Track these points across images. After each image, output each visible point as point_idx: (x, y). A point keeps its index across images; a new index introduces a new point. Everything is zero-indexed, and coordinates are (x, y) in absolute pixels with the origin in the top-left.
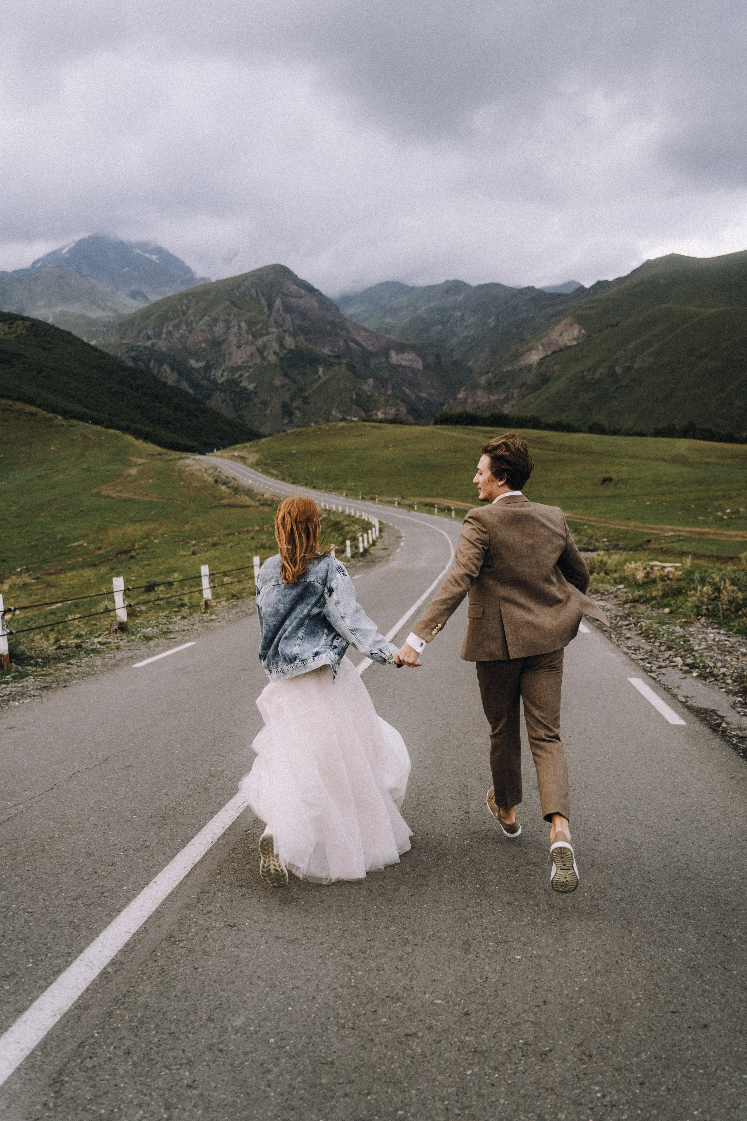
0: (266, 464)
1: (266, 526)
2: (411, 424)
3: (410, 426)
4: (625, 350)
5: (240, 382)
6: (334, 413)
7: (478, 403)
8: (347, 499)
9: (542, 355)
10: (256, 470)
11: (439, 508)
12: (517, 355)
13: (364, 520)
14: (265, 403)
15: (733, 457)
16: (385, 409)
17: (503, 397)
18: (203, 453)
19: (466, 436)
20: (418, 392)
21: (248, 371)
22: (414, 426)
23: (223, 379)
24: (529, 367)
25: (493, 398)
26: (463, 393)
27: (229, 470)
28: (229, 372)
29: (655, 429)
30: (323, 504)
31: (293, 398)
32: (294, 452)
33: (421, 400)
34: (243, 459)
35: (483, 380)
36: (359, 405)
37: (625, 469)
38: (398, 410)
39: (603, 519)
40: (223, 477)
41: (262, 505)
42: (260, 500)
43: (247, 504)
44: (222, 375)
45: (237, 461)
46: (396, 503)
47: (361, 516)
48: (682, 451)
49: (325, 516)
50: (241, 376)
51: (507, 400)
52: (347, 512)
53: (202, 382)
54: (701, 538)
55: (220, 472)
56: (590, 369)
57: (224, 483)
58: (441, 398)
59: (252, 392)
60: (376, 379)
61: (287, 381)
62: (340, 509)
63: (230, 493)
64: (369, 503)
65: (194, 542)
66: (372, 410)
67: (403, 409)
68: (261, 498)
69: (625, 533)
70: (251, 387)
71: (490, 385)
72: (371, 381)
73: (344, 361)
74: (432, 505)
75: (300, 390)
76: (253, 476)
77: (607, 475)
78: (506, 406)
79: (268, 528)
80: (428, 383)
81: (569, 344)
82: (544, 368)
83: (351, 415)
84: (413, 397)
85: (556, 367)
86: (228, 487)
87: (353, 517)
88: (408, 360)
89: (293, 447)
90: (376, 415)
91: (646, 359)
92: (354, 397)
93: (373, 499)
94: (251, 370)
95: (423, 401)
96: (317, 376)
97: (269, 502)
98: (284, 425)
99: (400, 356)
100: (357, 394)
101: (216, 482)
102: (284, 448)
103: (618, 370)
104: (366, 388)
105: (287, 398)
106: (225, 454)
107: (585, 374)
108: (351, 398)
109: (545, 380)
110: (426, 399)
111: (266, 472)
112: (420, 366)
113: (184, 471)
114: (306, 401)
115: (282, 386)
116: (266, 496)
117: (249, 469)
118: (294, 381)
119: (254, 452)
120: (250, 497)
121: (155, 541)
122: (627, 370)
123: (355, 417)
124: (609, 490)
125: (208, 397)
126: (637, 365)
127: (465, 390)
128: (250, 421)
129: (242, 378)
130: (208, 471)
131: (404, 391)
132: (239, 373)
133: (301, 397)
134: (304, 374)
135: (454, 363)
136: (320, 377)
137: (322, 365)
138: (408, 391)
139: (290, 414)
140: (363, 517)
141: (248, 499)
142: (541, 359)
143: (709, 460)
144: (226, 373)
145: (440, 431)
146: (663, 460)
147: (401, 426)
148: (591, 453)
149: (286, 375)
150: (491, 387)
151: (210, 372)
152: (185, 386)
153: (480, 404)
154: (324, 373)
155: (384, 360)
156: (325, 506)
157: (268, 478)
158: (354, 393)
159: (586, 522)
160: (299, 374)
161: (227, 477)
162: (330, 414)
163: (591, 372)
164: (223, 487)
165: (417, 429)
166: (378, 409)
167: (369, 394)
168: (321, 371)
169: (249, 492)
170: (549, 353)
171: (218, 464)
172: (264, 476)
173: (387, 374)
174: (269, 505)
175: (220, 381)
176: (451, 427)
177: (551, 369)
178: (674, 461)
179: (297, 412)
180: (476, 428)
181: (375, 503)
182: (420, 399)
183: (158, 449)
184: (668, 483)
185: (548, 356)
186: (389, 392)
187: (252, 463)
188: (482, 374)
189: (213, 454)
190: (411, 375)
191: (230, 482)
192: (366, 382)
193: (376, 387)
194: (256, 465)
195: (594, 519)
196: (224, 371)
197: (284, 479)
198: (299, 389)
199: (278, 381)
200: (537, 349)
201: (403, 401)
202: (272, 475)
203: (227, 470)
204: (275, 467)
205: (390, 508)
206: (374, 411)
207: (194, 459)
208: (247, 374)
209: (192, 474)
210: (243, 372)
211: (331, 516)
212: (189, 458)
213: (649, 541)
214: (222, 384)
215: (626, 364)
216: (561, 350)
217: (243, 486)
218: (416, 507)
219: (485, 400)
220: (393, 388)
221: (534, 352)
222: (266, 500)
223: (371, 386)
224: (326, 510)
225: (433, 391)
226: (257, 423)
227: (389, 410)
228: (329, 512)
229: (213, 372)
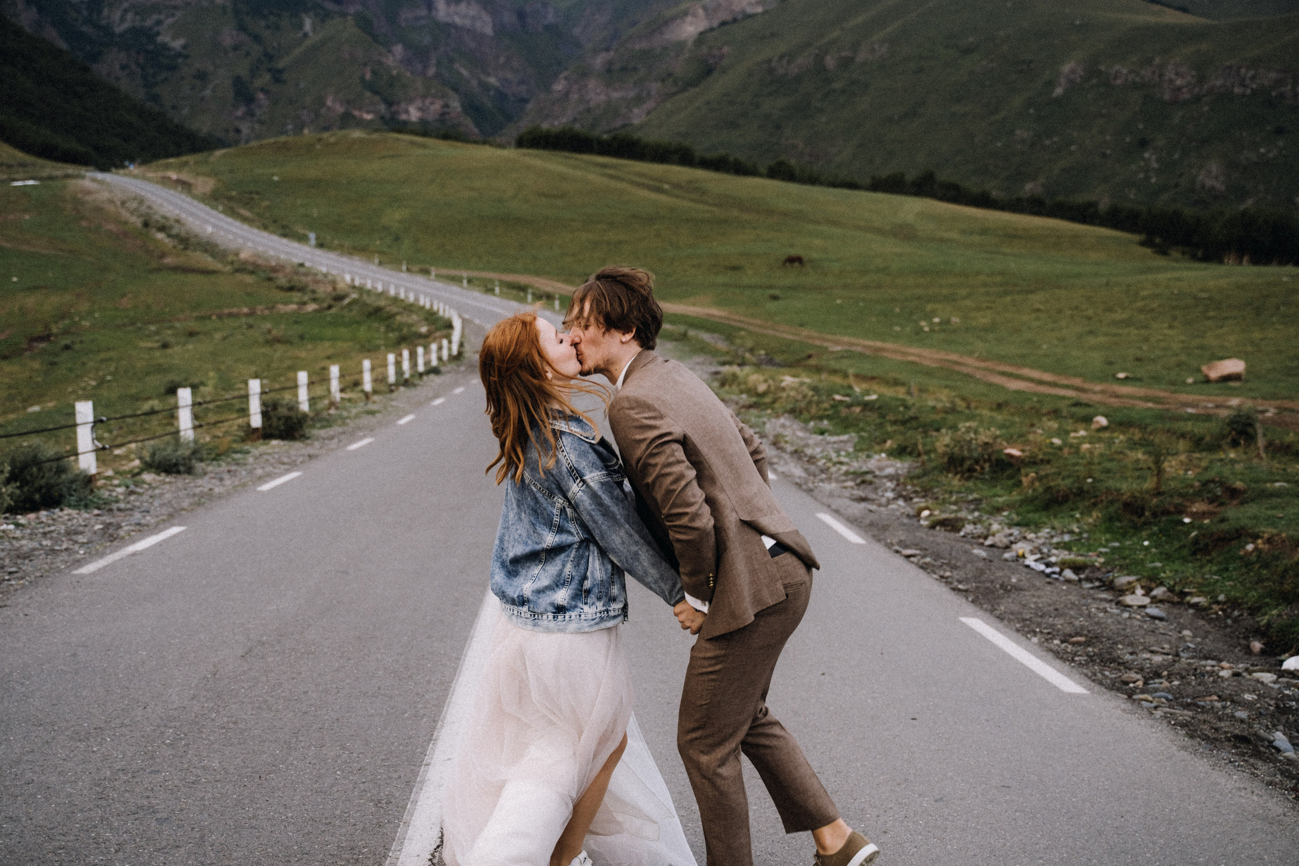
0: (230, 199)
1: (260, 307)
2: (476, 142)
3: (475, 146)
4: (843, 29)
5: (158, 34)
6: (329, 103)
7: (588, 102)
8: (381, 269)
9: (702, 25)
10: (214, 208)
11: (534, 294)
12: (661, 24)
13: (423, 308)
14: (202, 76)
15: (984, 232)
16: (423, 102)
17: (632, 94)
18: (104, 169)
19: (571, 171)
20: (482, 76)
21: (173, 15)
22: (481, 147)
23: (126, 26)
24: (680, 45)
25: (616, 95)
26: (563, 82)
27: (165, 204)
28: (137, 13)
29: (873, 178)
30: (348, 278)
31: (254, 72)
32: (276, 178)
33: (488, 90)
34: (186, 186)
35: (599, 61)
36: (376, 93)
37: (817, 242)
38: (446, 106)
39: (770, 323)
40: (157, 217)
41: (237, 271)
42: (232, 263)
43: (211, 268)
44: (123, 19)
45: (175, 188)
46: (465, 282)
47: (417, 299)
48: (910, 218)
49: (354, 296)
50: (159, 23)
51: (639, 100)
52: (392, 292)
53: (84, 29)
54: (875, 356)
55: (150, 207)
56: (781, 57)
57: (162, 229)
58: (524, 88)
59: (179, 55)
60: (408, 46)
61: (243, 37)
62: (380, 288)
63: (174, 247)
64: (420, 279)
65: (153, 328)
66: (399, 103)
67: (456, 105)
68: (235, 258)
69: (790, 343)
70: (177, 44)
71: (609, 71)
72: (398, 49)
73: (352, 10)
74: (523, 289)
75: (270, 58)
76: (213, 220)
77: (793, 252)
78: (636, 111)
79: (262, 311)
80: (502, 60)
81: (750, 10)
82: (704, 50)
83: (360, 109)
84: (474, 83)
85: (726, 49)
86: (169, 236)
87: (402, 301)
88: (465, 16)
89: (275, 170)
90: (407, 112)
91: (876, 46)
92: (368, 76)
93: (426, 272)
94: (178, 14)
95: (492, 93)
96: (300, 35)
97: (250, 268)
98: (237, 118)
99: (452, 9)
100: (374, 72)
101: (146, 224)
102: (260, 171)
103: (830, 62)
104: (390, 61)
105: (243, 70)
106: (150, 175)
107: (773, 64)
108: (362, 79)
109: (706, 71)
110: (497, 89)
111: (232, 213)
112: (489, 30)
113: (83, 203)
114: (277, 76)
115: (236, 48)
116: (243, 256)
117: (202, 206)
118: (257, 38)
119: (204, 174)
120: (213, 256)
121: (84, 323)
122: (845, 63)
123: (368, 112)
124: (790, 277)
125: (95, 57)
126: (862, 56)
127: (566, 78)
128: (174, 107)
129: (160, 28)
130: (128, 205)
131: (459, 73)
132: (155, 17)
133: (269, 70)
134: (277, 28)
135: (548, 28)
136: (306, 35)
137: (312, 13)
138: (465, 72)
139: (249, 99)
140: (422, 303)
141: (210, 259)
142: (701, 33)
143: (947, 235)
144: (130, 16)
145: (527, 160)
146: (879, 231)
147: (459, 144)
148: (770, 212)
149: (242, 28)
150: (610, 74)
151: (100, 12)
152: (51, 34)
153: (592, 104)
154: (314, 29)
155: (423, 12)
156: (353, 280)
157: (238, 223)
158: (368, 69)
159: (746, 326)
160: (268, 27)
161: (165, 217)
162: (323, 104)
163: (784, 62)
164: (160, 236)
165: (486, 153)
166: (411, 101)
167: (394, 72)
168: (308, 24)
169: (209, 247)
170: (715, 23)
171: (143, 193)
172: (230, 220)
173: (427, 40)
174: (252, 273)
175: (118, 30)
176: (545, 153)
177: (716, 52)
178: (895, 235)
179: (261, 96)
180: (586, 157)
181: (430, 280)
182: (485, 87)
183: (20, 155)
184: (879, 270)
185: (712, 29)
186: (431, 71)
187: (204, 194)
188: (596, 51)
189: (126, 171)
190: (472, 45)
191: (171, 227)
192: (390, 51)
193: (407, 62)
194: (213, 199)
195: (758, 322)
196: (126, 11)
197: (265, 228)
198: (266, 54)
199: (229, 36)
200: (695, 15)
201: (455, 90)
202: (244, 219)
203: (161, 205)
204: (247, 204)
205: (455, 288)
206: (403, 105)
207: (94, 180)
208: (170, 20)
209: (98, 209)
210: (162, 17)
211: (365, 297)
212: (83, 177)
213: (810, 357)
214: (121, 35)
215: (844, 54)
216: (735, 20)
217: (196, 236)
218: (497, 290)
219: (603, 97)
220: (439, 64)
221: (689, 19)
222: (245, 262)
223: (398, 57)
224: (354, 287)
225: (509, 75)
226: (185, 112)
227: (432, 103)
228: (361, 290)
229: (106, 12)
